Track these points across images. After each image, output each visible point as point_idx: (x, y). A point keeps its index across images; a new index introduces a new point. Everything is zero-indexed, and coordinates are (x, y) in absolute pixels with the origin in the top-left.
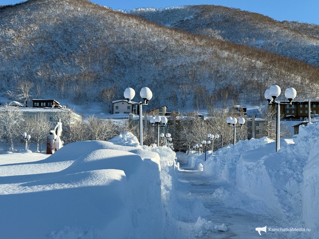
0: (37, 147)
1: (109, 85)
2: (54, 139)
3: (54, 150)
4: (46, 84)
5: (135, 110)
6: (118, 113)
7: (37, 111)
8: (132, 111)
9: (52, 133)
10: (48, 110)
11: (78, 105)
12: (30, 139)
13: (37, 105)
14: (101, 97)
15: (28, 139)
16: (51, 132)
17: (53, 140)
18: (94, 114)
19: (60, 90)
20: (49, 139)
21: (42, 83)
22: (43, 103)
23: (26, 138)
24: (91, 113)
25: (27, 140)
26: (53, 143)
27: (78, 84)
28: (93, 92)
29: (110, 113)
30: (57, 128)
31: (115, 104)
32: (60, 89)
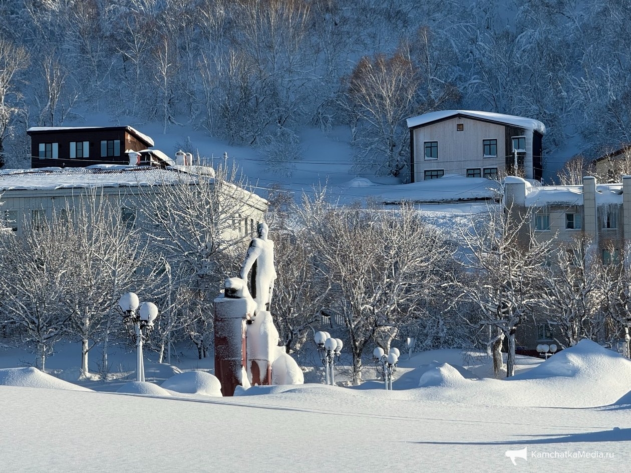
0: (83, 355)
1: (382, 41)
2: (244, 318)
3: (246, 370)
4: (83, 50)
5: (522, 156)
6: (437, 176)
7: (65, 185)
8: (509, 161)
9: (234, 291)
10: (112, 176)
11: (240, 145)
12: (155, 321)
13: (48, 154)
14: (350, 101)
15: (147, 322)
16: (233, 286)
17: (241, 324)
18: (323, 186)
19: (150, 78)
20: (222, 320)
21: (66, 46)
22: (79, 144)
23: (138, 317)
24: (310, 181)
25: (142, 327)
26: (244, 336)
27: (234, 42)
28: (309, 80)
29: (395, 179)
30: (255, 266)
31: (422, 131)
32: (150, 73)
